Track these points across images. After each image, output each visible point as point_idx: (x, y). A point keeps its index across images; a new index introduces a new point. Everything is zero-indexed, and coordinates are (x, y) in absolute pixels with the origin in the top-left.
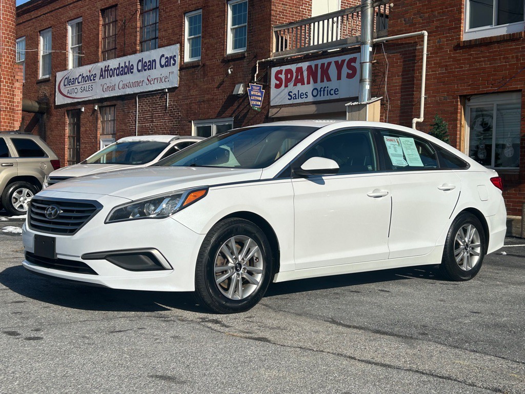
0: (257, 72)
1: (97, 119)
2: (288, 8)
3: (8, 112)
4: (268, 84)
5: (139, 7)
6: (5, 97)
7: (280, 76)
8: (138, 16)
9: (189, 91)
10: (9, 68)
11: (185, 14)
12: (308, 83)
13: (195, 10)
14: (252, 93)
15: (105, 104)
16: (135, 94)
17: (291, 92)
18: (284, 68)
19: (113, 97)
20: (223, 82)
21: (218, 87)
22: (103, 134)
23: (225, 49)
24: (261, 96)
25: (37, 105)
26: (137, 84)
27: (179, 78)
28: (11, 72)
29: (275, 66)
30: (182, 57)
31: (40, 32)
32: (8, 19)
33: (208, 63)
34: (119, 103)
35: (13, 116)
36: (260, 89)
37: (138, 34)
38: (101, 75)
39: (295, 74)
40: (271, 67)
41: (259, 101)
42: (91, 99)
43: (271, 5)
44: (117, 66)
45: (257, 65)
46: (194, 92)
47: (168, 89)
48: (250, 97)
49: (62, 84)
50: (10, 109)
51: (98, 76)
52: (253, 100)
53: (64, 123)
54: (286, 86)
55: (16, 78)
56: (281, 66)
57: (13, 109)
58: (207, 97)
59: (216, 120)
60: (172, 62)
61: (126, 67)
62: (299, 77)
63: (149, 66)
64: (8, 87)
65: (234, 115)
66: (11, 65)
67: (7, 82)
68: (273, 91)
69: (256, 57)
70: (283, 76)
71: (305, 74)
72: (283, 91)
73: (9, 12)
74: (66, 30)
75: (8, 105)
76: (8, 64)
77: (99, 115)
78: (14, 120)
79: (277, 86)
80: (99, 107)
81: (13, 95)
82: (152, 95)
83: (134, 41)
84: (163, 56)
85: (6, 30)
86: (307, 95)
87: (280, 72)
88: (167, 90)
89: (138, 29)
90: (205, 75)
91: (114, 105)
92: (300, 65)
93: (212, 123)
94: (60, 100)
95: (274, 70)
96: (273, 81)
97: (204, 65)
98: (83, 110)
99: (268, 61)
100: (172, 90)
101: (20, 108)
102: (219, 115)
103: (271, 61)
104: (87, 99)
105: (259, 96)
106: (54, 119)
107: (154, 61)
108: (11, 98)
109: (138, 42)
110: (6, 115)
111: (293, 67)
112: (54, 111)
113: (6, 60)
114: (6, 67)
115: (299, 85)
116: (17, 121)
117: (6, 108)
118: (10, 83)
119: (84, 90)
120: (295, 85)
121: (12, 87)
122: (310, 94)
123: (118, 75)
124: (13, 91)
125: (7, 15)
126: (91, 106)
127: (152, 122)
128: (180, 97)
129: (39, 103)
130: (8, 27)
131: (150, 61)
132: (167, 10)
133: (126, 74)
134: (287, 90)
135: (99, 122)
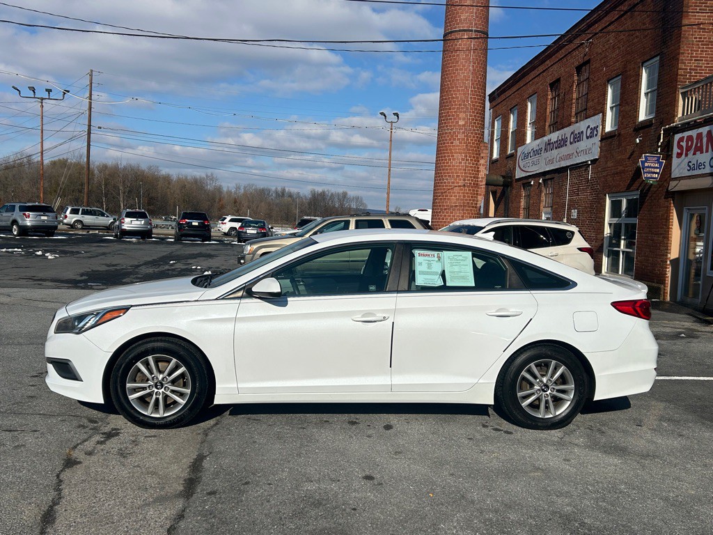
0: (662, 140)
1: (541, 192)
2: (704, 64)
3: (472, 187)
4: (670, 153)
5: (576, 78)
6: (470, 174)
7: (681, 143)
8: (575, 87)
9: (606, 162)
10: (475, 147)
11: (608, 81)
12: (707, 151)
13: (616, 77)
14: (646, 165)
15: (547, 177)
16: (567, 167)
17: (690, 162)
18: (686, 134)
19: (552, 170)
20: (633, 152)
21: (629, 158)
22: (545, 207)
23: (637, 116)
24: (660, 168)
25: (501, 179)
26: (569, 156)
27: (599, 149)
28: (476, 151)
29: (678, 133)
30: (604, 128)
31: (510, 109)
32: (476, 102)
33: (623, 132)
34: (556, 175)
35: (477, 191)
36: (658, 160)
37: (574, 105)
38: (545, 149)
39: (695, 141)
40: (674, 134)
41: (656, 173)
42: (538, 172)
43: (678, 64)
44: (556, 140)
45: (662, 132)
46: (610, 164)
47: (591, 161)
48: (643, 169)
49: (520, 159)
50: (474, 184)
51: (543, 149)
52: (646, 173)
53: (520, 196)
54: (686, 155)
55: (482, 155)
56: (683, 132)
57: (477, 184)
58: (620, 168)
59: (625, 194)
60: (595, 133)
61: (562, 139)
62: (699, 145)
63: (577, 138)
64: (473, 164)
65: (640, 189)
66: (477, 144)
67: (471, 160)
68: (675, 161)
69: (662, 124)
70: (684, 144)
71: (705, 140)
72: (684, 160)
73: (477, 95)
74: (527, 106)
75: (472, 180)
76: (473, 143)
77: (543, 188)
78: (477, 194)
79: (679, 155)
80: (543, 180)
81: (478, 171)
82: (580, 167)
83: (569, 113)
84: (589, 127)
85: (473, 112)
86: (704, 165)
87: (681, 139)
88: (589, 163)
89: (574, 101)
90: (619, 145)
91: (553, 178)
92: (700, 130)
93: (623, 197)
94: (519, 174)
95: (677, 137)
96: (676, 150)
97: (619, 134)
98: (532, 183)
99: (671, 127)
100: (594, 161)
101: (484, 183)
102: (628, 188)
103: (676, 127)
104: (535, 173)
105: (657, 168)
106: (514, 191)
107: (582, 132)
108: (476, 174)
109: (573, 113)
110: (470, 190)
111: (694, 133)
112: (514, 184)
113: (472, 140)
114: (471, 147)
115: (698, 153)
116: (481, 195)
117: (471, 184)
118: (475, 161)
119: (534, 164)
120: (694, 154)
121: (477, 164)
122: (707, 165)
123: (556, 148)
124: (478, 168)
125: (475, 98)
126: (537, 179)
127: (578, 195)
128: (599, 169)
129: (503, 177)
130: (476, 109)
131: (579, 133)
132: (595, 79)
133: (562, 147)
134: (687, 160)
135: (543, 194)
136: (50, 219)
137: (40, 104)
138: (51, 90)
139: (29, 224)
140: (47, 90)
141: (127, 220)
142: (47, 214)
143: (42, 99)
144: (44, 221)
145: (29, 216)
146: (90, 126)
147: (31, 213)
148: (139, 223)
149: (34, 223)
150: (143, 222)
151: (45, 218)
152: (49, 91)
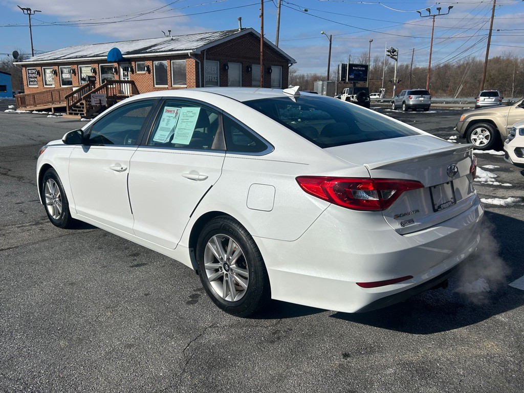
136: (426, 99)
137: (433, 20)
138: (440, 8)
139: (411, 103)
140: (438, 9)
141: (482, 98)
142: (424, 96)
143: (434, 16)
144: (421, 101)
145: (412, 98)
146: (491, 30)
147: (413, 96)
148: (490, 100)
149: (414, 103)
150: (494, 100)
151: (422, 99)
152: (439, 9)
